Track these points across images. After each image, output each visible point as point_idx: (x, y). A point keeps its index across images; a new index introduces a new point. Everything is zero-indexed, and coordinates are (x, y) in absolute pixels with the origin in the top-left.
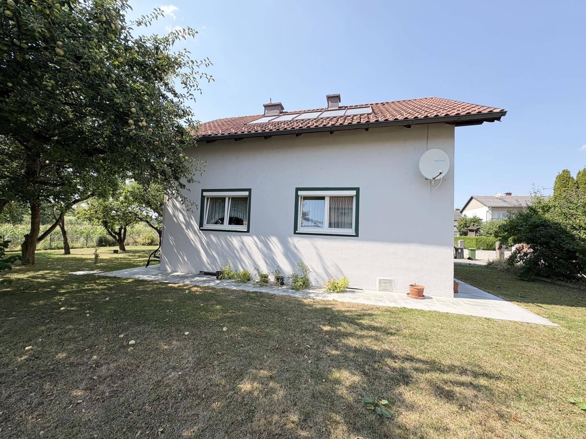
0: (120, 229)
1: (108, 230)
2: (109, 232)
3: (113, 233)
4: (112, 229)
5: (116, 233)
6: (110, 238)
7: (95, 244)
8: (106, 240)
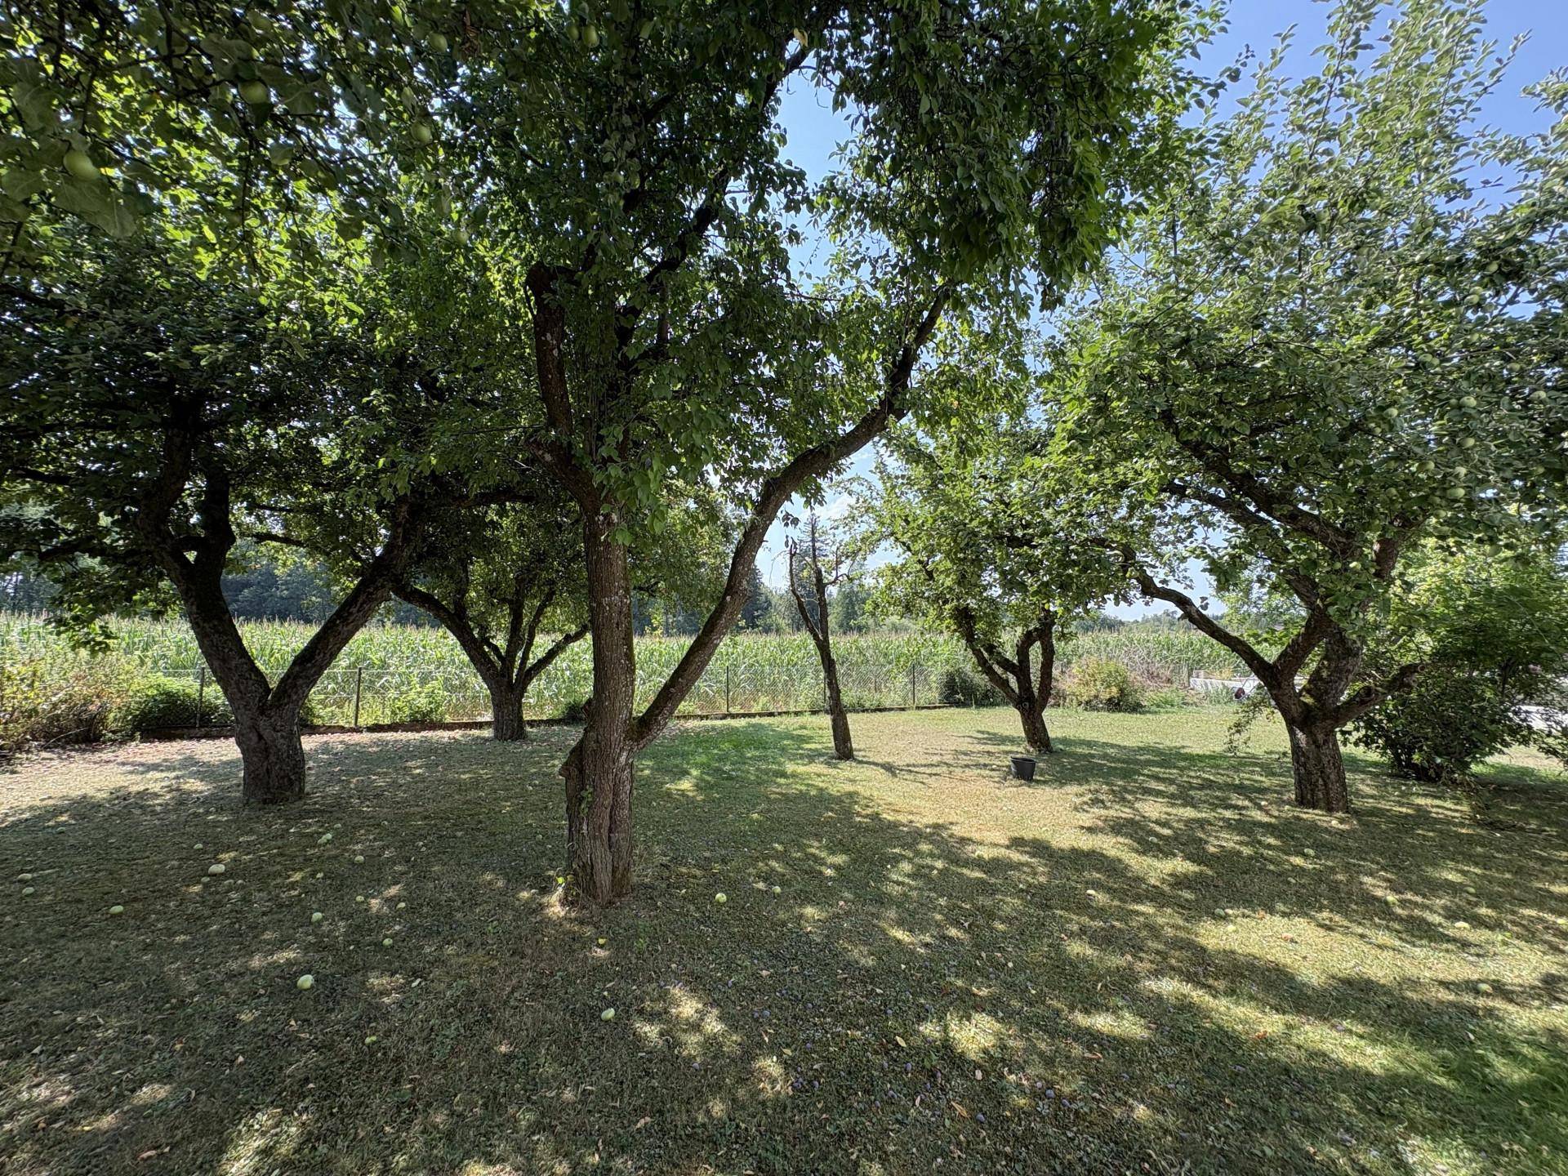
0: (1023, 650)
1: (977, 653)
2: (982, 662)
3: (996, 667)
4: (991, 649)
5: (1006, 665)
6: (981, 680)
7: (935, 695)
8: (964, 681)
